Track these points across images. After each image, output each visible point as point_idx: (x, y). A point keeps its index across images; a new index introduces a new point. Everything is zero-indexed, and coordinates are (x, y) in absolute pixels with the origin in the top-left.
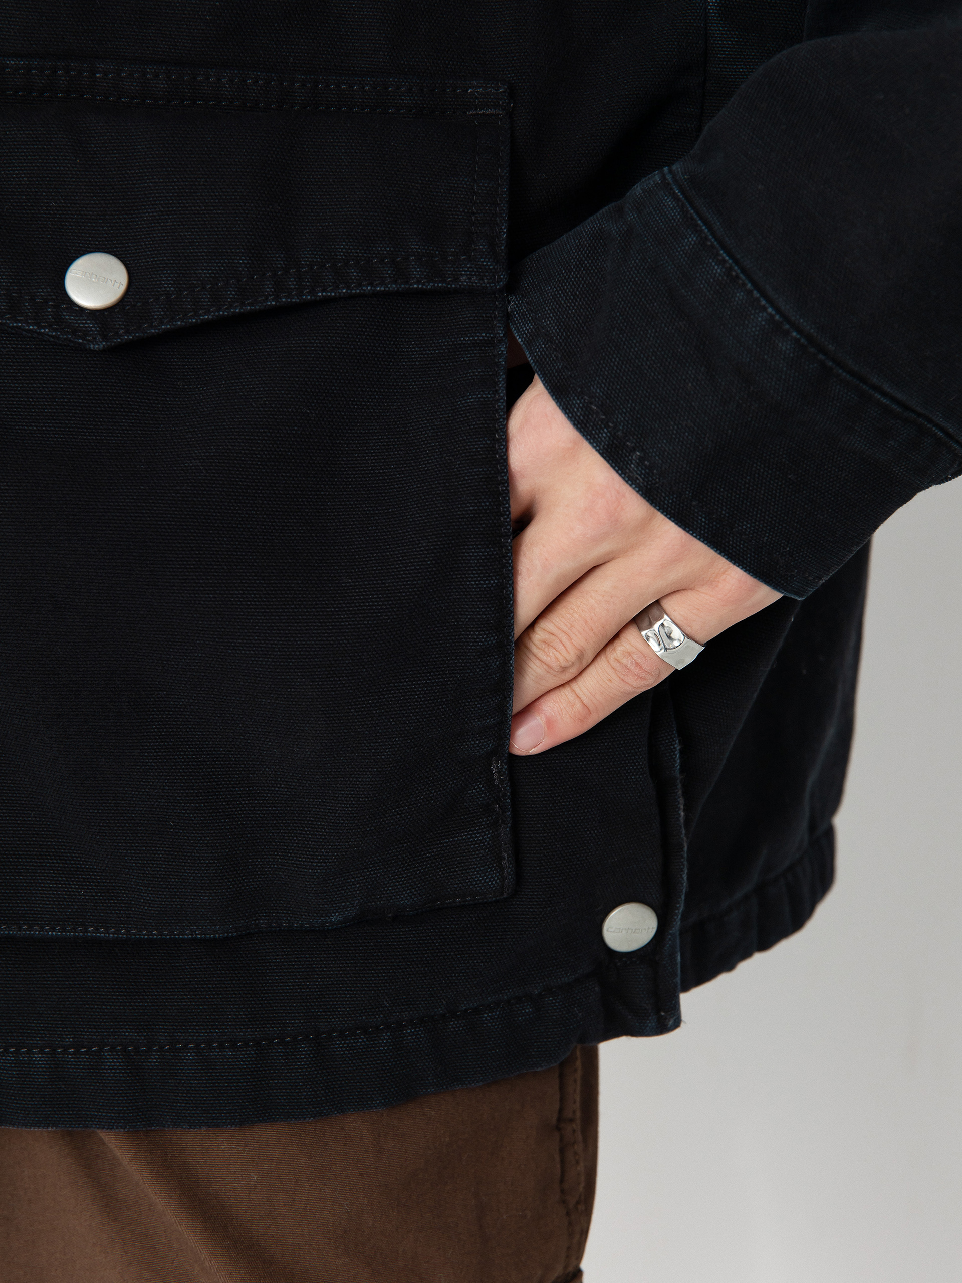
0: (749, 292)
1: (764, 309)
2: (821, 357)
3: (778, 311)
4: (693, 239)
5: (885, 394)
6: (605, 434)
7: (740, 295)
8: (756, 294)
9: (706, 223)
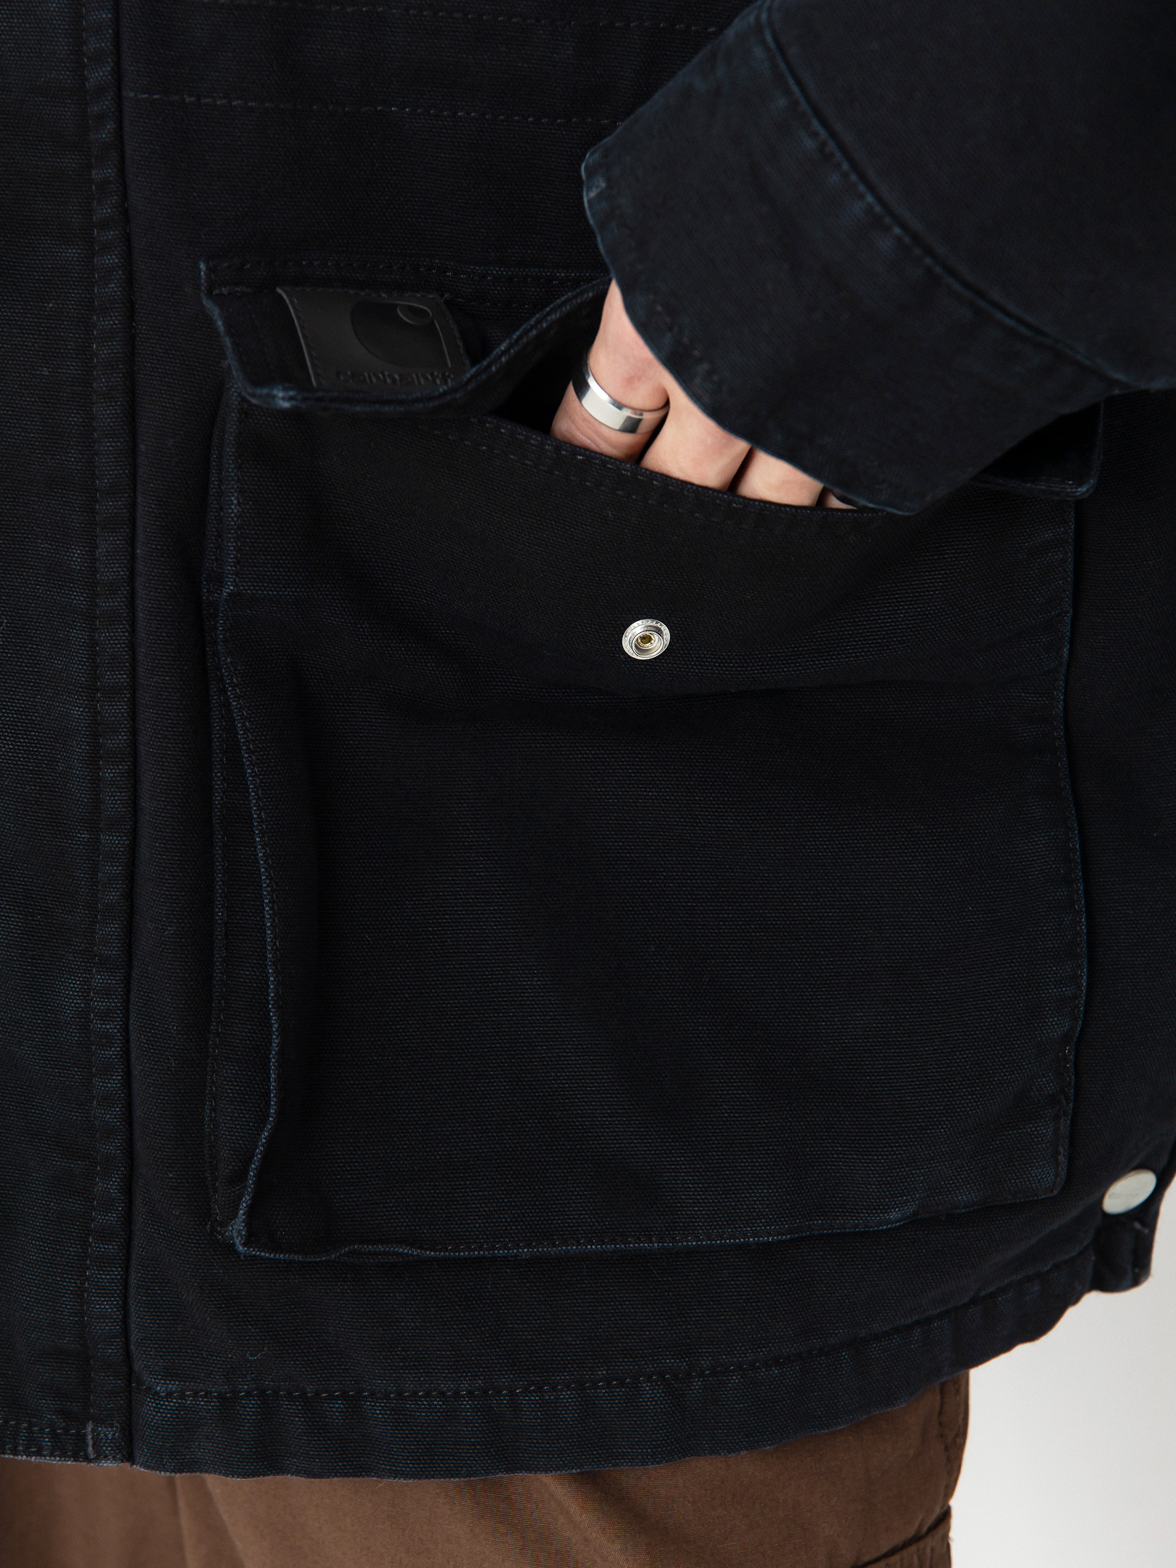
0: (845, 175)
1: (861, 197)
2: (928, 261)
3: (880, 200)
4: (782, 102)
5: (1010, 315)
6: (668, 338)
7: (834, 178)
8: (853, 177)
9: (799, 83)
